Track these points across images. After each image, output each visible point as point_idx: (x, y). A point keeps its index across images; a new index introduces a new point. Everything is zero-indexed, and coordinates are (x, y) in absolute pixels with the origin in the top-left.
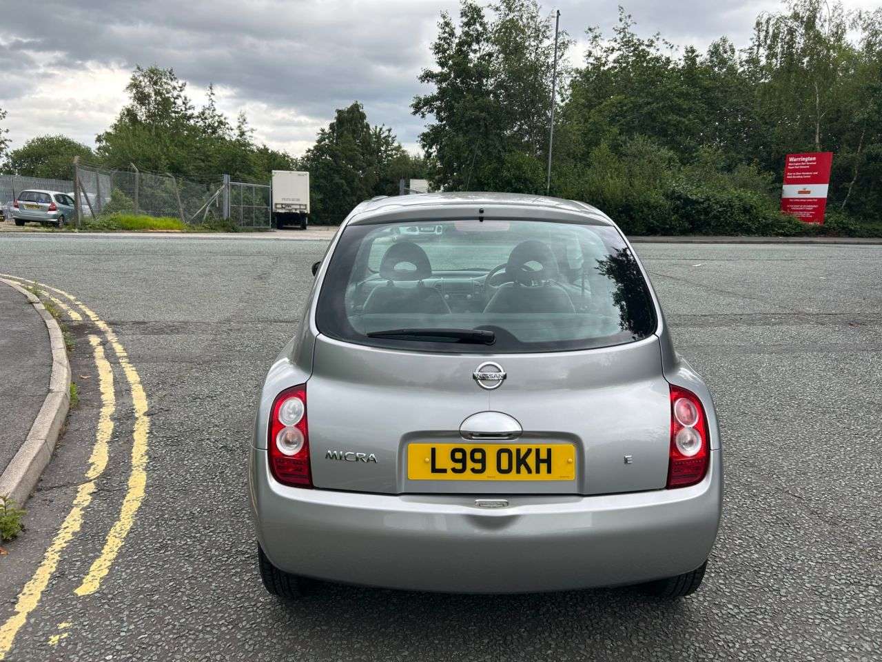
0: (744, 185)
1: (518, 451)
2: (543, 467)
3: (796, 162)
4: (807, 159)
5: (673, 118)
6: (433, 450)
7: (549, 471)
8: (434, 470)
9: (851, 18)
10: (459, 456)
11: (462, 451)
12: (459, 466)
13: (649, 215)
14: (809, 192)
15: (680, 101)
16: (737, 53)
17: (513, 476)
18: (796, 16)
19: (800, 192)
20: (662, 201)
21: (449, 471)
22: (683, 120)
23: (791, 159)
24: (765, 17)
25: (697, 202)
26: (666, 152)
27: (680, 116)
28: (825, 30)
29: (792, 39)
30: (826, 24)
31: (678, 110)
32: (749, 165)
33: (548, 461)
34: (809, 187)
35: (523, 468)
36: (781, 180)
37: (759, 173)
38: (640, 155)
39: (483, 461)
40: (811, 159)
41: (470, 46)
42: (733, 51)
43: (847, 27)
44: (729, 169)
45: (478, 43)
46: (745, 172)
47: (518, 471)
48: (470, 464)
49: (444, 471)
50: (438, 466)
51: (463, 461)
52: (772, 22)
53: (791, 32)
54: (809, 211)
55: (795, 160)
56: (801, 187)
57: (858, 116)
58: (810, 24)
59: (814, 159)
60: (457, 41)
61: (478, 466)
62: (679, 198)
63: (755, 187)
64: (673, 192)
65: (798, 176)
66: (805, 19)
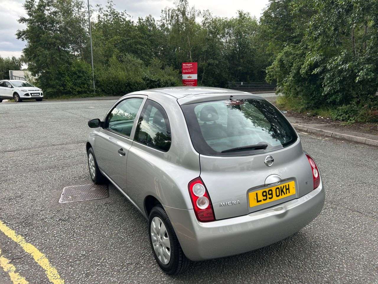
0: (169, 75)
1: (281, 187)
2: (288, 191)
3: (186, 66)
4: (189, 65)
5: (139, 46)
6: (257, 194)
7: (289, 192)
8: (258, 201)
9: (197, 12)
10: (265, 194)
11: (265, 192)
12: (265, 198)
13: (138, 87)
14: (191, 77)
15: (140, 40)
16: (156, 21)
17: (281, 197)
18: (179, 10)
19: (188, 77)
20: (142, 81)
21: (262, 200)
22: (143, 48)
23: (184, 65)
24: (168, 9)
25: (155, 81)
26: (139, 61)
27: (142, 46)
28: (189, 16)
29: (178, 18)
30: (189, 14)
31: (140, 44)
32: (170, 66)
33: (289, 189)
34: (191, 75)
35: (283, 193)
36: (181, 73)
37: (173, 70)
38: (130, 61)
39: (272, 194)
40: (190, 65)
41: (44, 7)
42: (154, 20)
43: (196, 16)
44: (163, 68)
45: (49, 6)
46: (169, 69)
47: (282, 195)
48: (268, 196)
49: (261, 201)
50: (259, 200)
51: (266, 196)
52: (170, 11)
53: (177, 15)
54: (192, 84)
55: (185, 65)
56: (188, 75)
57: (204, 49)
58: (184, 13)
59: (192, 65)
60: (37, 4)
61: (271, 196)
62: (148, 80)
63: (173, 75)
64: (146, 78)
65: (187, 71)
66: (182, 11)
